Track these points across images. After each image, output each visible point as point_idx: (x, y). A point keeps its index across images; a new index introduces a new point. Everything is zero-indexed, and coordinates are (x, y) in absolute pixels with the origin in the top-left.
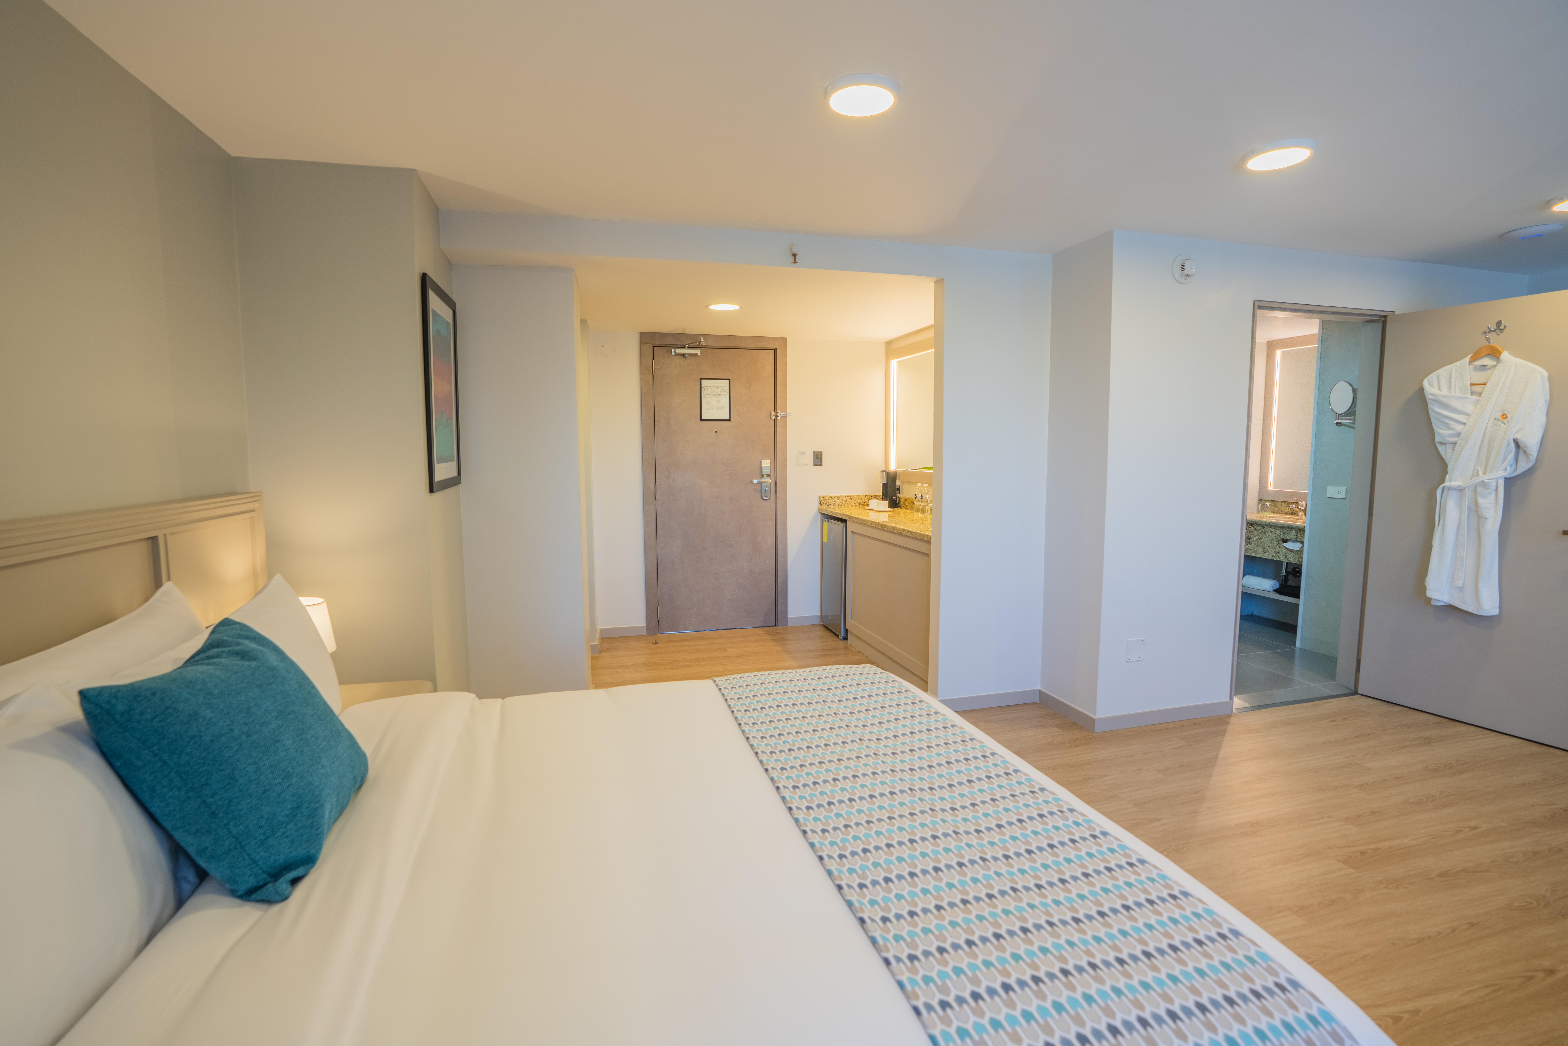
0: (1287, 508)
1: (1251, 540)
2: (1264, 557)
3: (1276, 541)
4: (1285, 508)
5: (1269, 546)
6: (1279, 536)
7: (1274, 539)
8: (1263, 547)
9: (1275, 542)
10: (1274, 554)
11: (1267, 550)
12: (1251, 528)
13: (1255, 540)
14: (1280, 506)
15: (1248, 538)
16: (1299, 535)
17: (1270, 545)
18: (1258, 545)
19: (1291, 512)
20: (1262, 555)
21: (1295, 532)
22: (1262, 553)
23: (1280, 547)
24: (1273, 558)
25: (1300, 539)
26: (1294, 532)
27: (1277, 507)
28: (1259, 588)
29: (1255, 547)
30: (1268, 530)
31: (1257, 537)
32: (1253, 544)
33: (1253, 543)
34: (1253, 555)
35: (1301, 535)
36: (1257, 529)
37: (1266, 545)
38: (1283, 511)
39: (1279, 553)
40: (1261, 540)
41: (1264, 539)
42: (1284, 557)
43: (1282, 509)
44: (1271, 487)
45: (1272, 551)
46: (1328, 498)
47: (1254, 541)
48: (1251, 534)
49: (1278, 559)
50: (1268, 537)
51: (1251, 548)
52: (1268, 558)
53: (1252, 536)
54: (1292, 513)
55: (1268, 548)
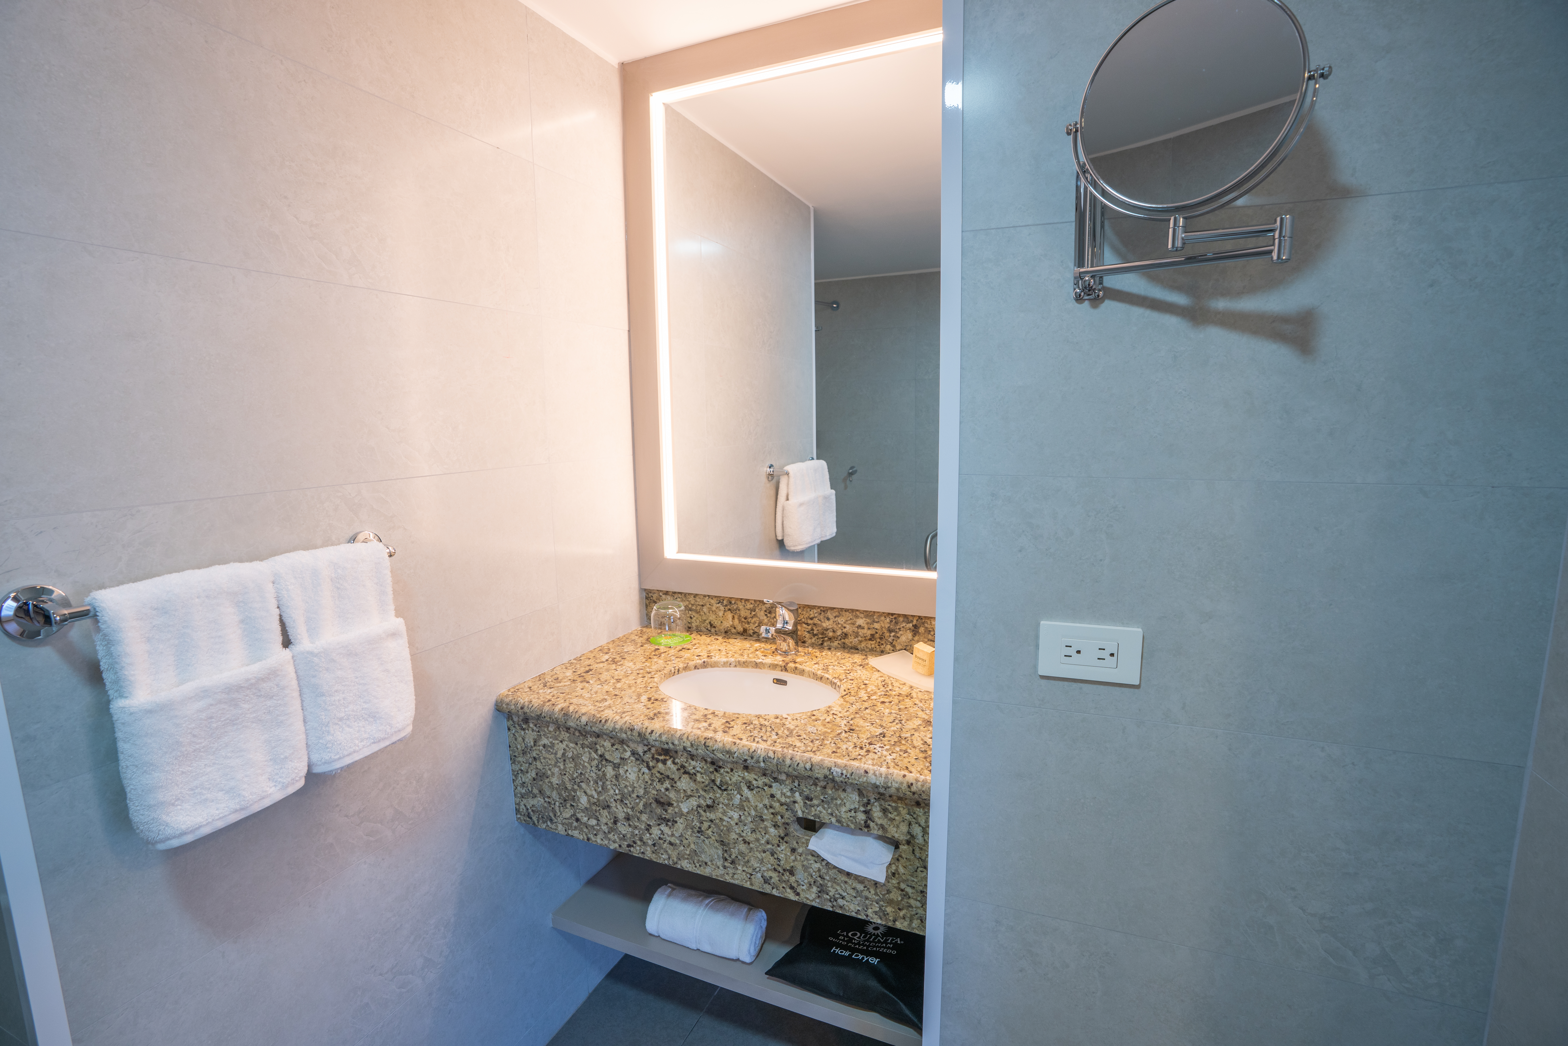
0: (729, 615)
1: (670, 810)
2: (728, 879)
3: (776, 826)
4: (721, 614)
5: (745, 842)
6: (789, 806)
7: (767, 815)
8: (722, 843)
9: (772, 830)
10: (774, 875)
11: (741, 853)
12: (664, 762)
13: (685, 810)
14: (705, 609)
15: (657, 801)
16: (876, 813)
17: (751, 837)
18: (700, 831)
19: (740, 629)
20: (721, 871)
21: (855, 797)
22: (720, 863)
23: (793, 850)
24: (767, 889)
25: (882, 827)
26: (852, 799)
27: (698, 612)
28: (707, 948)
29: (692, 839)
30: (735, 778)
31: (693, 802)
32: (680, 825)
33: (680, 821)
34: (685, 865)
35: (885, 811)
36: (690, 769)
37: (733, 836)
38: (716, 623)
39: (792, 872)
40: (712, 816)
41: (724, 813)
42: (815, 889)
43: (712, 617)
44: (671, 551)
45: (762, 861)
46: (1043, 677)
47: (681, 815)
48: (667, 784)
49: (792, 896)
50: (742, 808)
51: (673, 840)
52: (747, 885)
53: (672, 795)
54: (745, 630)
55: (743, 847)
